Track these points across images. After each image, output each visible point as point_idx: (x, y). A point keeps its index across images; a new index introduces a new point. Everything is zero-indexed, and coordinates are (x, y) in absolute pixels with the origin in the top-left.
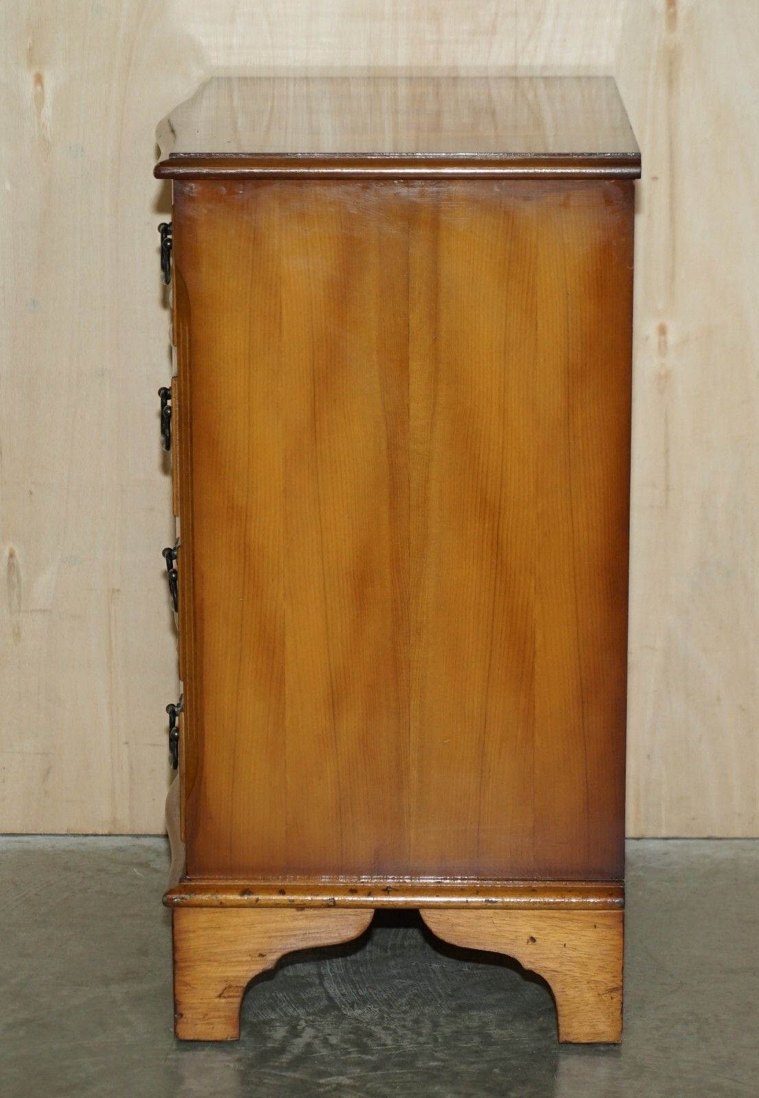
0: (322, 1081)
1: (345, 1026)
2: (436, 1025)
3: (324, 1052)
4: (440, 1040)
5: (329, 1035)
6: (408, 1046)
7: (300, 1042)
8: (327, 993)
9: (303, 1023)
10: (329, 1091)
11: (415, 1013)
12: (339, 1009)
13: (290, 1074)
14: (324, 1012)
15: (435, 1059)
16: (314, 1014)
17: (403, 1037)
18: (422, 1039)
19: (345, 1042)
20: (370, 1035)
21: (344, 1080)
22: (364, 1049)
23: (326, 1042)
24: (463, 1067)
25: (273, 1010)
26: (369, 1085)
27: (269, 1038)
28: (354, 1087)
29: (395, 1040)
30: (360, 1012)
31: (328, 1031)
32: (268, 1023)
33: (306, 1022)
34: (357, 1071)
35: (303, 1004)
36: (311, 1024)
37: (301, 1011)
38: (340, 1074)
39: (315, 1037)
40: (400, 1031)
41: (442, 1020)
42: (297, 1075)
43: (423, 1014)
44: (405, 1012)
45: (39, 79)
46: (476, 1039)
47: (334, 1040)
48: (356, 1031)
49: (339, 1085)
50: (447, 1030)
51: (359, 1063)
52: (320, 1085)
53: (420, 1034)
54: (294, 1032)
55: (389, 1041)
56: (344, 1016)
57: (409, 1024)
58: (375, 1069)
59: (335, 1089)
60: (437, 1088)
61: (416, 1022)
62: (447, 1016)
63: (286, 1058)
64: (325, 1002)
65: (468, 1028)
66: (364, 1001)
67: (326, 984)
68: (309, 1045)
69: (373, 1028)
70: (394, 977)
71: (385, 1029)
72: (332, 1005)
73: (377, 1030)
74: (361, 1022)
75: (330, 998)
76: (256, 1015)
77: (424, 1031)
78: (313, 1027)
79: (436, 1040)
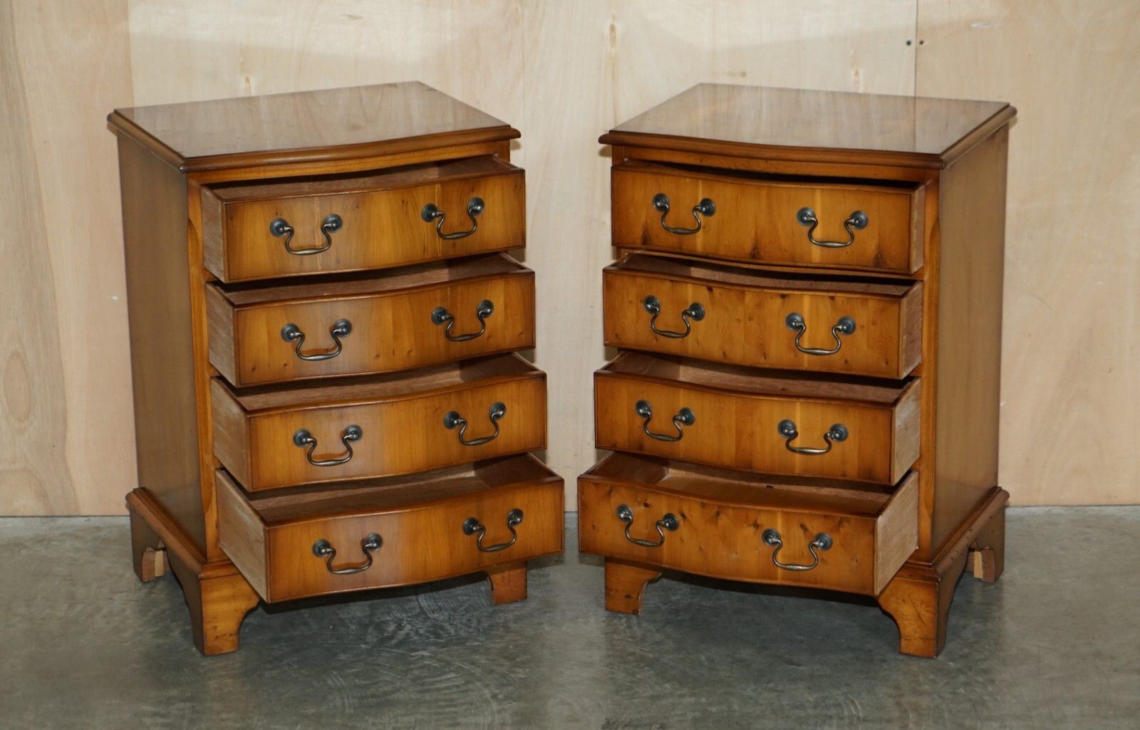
0: (413, 654)
1: (429, 623)
2: (479, 622)
3: (416, 638)
4: (481, 630)
5: (420, 628)
6: (463, 634)
7: (402, 633)
8: (420, 605)
9: (405, 622)
10: (417, 660)
11: (468, 616)
12: (426, 614)
13: (395, 650)
14: (417, 616)
15: (476, 641)
16: (412, 617)
17: (461, 628)
18: (471, 630)
19: (427, 632)
20: (442, 628)
21: (425, 653)
22: (438, 636)
23: (417, 632)
24: (492, 645)
25: (389, 615)
26: (439, 656)
27: (385, 631)
28: (430, 657)
29: (456, 631)
30: (437, 615)
31: (418, 626)
32: (386, 622)
33: (407, 621)
34: (433, 648)
35: (406, 611)
36: (409, 623)
37: (404, 615)
38: (424, 650)
39: (411, 630)
40: (459, 626)
41: (483, 619)
42: (400, 651)
43: (473, 616)
44: (463, 615)
45: (247, 80)
46: (501, 629)
47: (421, 631)
48: (435, 626)
49: (423, 656)
50: (485, 625)
51: (434, 644)
52: (412, 656)
53: (470, 627)
54: (400, 627)
55: (452, 631)
56: (428, 618)
57: (464, 621)
58: (443, 647)
59: (420, 658)
60: (477, 657)
61: (469, 620)
62: (486, 616)
63: (394, 642)
64: (418, 610)
65: (497, 623)
66: (440, 609)
67: (420, 600)
68: (407, 634)
69: (444, 624)
70: (458, 595)
71: (451, 625)
72: (422, 612)
73: (446, 625)
74: (438, 621)
75: (421, 608)
76: (379, 618)
77: (472, 625)
78: (410, 624)
79: (479, 630)
